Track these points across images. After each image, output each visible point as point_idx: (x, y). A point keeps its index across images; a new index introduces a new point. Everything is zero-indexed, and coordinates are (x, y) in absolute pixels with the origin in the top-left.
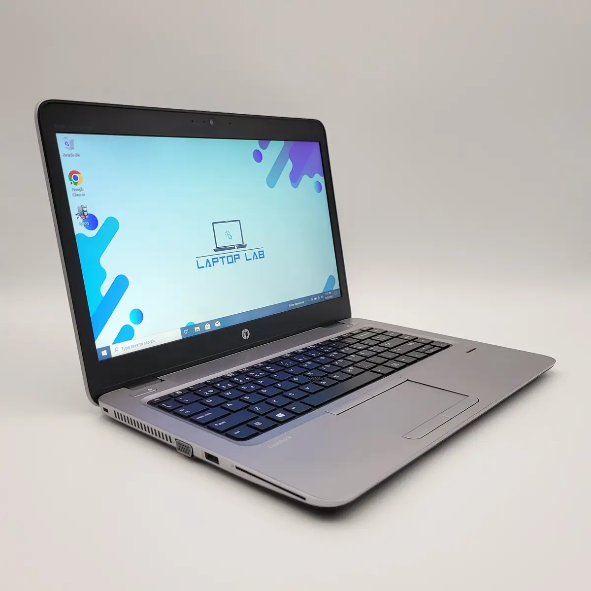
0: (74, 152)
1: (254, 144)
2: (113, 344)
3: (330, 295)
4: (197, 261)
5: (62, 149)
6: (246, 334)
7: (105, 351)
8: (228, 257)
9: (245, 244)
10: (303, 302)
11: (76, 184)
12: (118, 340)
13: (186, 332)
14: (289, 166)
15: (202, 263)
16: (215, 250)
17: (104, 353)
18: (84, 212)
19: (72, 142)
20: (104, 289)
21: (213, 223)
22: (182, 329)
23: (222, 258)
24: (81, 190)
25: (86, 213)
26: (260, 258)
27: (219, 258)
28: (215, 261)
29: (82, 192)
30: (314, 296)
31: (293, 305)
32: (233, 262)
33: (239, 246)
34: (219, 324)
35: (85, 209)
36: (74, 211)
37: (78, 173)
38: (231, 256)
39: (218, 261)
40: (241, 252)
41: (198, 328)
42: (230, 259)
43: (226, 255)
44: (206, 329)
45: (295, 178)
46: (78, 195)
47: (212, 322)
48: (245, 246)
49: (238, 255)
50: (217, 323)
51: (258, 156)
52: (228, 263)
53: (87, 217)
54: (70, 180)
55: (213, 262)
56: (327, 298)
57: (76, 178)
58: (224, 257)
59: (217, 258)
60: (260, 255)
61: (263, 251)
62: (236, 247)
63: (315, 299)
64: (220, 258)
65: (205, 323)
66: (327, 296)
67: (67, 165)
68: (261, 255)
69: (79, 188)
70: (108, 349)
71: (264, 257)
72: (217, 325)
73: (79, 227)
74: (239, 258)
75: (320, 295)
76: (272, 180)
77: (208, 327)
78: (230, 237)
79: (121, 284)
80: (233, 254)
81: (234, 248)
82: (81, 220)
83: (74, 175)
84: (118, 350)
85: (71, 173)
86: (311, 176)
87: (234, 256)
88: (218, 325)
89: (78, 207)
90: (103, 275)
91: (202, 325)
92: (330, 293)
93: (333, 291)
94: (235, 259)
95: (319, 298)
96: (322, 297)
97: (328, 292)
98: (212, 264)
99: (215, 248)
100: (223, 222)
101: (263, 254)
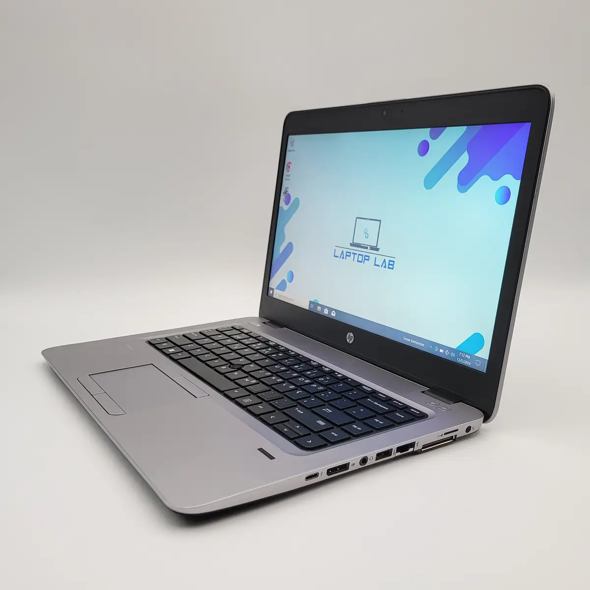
0: (293, 148)
1: (424, 134)
2: (276, 289)
3: (467, 359)
4: (335, 250)
5: (289, 146)
6: (350, 338)
8: (359, 255)
9: (378, 247)
10: (423, 345)
11: (288, 171)
12: (278, 287)
13: (312, 306)
15: (338, 253)
17: (271, 292)
20: (282, 249)
21: (357, 218)
22: (311, 302)
23: (355, 254)
24: (290, 176)
25: (287, 193)
26: (389, 268)
28: (348, 255)
30: (440, 346)
31: (409, 340)
32: (361, 262)
33: (373, 248)
34: (335, 314)
35: (288, 190)
37: (291, 163)
38: (362, 255)
39: (350, 256)
40: (372, 256)
41: (320, 308)
42: (360, 258)
43: (358, 253)
46: (287, 179)
47: (330, 310)
48: (378, 250)
49: (369, 257)
51: (424, 148)
52: (358, 261)
53: (287, 195)
54: (287, 168)
55: (347, 255)
56: (460, 361)
57: (289, 167)
58: (356, 254)
59: (350, 253)
60: (389, 264)
61: (394, 262)
62: (369, 248)
63: (441, 351)
64: (353, 253)
66: (461, 357)
68: (391, 265)
70: (273, 290)
71: (392, 269)
72: (332, 314)
74: (368, 260)
75: (451, 349)
76: (431, 180)
77: (326, 312)
78: (367, 235)
79: (290, 249)
80: (364, 254)
81: (366, 248)
82: (284, 197)
83: (289, 165)
86: (495, 178)
87: (365, 256)
88: (333, 314)
90: (284, 238)
91: (323, 307)
92: (469, 357)
93: (473, 358)
94: (365, 259)
95: (447, 353)
96: (453, 355)
97: (466, 354)
98: (345, 257)
99: (352, 243)
100: (366, 219)
101: (393, 265)
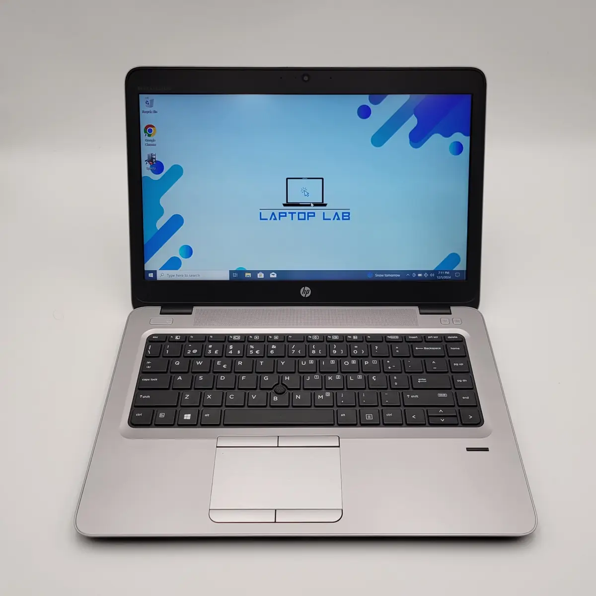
0: (152, 109)
1: (364, 100)
2: (160, 270)
3: (446, 275)
4: (261, 213)
5: (143, 107)
6: (305, 292)
7: (152, 274)
8: (299, 213)
9: (324, 203)
10: (399, 276)
11: (149, 136)
12: (164, 268)
13: (235, 275)
14: (412, 122)
15: (267, 214)
16: (285, 205)
17: (151, 275)
18: (152, 158)
19: (152, 101)
20: (160, 224)
21: (288, 178)
22: (231, 272)
23: (292, 213)
24: (154, 141)
25: (154, 160)
26: (343, 219)
27: (287, 214)
28: (282, 215)
29: (154, 143)
30: (417, 272)
31: (383, 276)
32: (305, 219)
33: (316, 205)
34: (275, 276)
35: (154, 157)
36: (144, 157)
37: (153, 127)
38: (305, 213)
39: (286, 216)
40: (319, 211)
41: (250, 274)
42: (302, 216)
43: (297, 211)
44: (259, 277)
45: (417, 138)
46: (149, 145)
47: (267, 273)
48: (325, 205)
49: (314, 213)
50: (273, 275)
51: (365, 113)
52: (299, 219)
53: (154, 163)
54: (145, 132)
55: (280, 216)
56: (440, 278)
57: (150, 131)
58: (295, 213)
59: (286, 213)
60: (343, 216)
61: (349, 213)
62: (312, 205)
63: (420, 275)
64: (289, 213)
65: (259, 272)
66: (440, 275)
67: (145, 120)
68: (346, 216)
69: (152, 139)
70: (155, 272)
71: (349, 219)
72: (271, 276)
73: (146, 171)
74: (314, 216)
75: (429, 272)
76: (380, 138)
77: (261, 276)
78: (306, 193)
79: (176, 222)
80: (306, 212)
81: (310, 205)
82: (149, 165)
83: (149, 129)
84: (164, 275)
85: (146, 127)
86: (447, 134)
87: (308, 213)
88: (273, 276)
89: (148, 155)
90: (161, 212)
91: (255, 273)
92: (448, 273)
93: (452, 272)
94: (308, 216)
95: (426, 275)
96: (432, 275)
97: (444, 271)
98: (278, 218)
99: (285, 203)
100: (301, 178)
101: (348, 216)
